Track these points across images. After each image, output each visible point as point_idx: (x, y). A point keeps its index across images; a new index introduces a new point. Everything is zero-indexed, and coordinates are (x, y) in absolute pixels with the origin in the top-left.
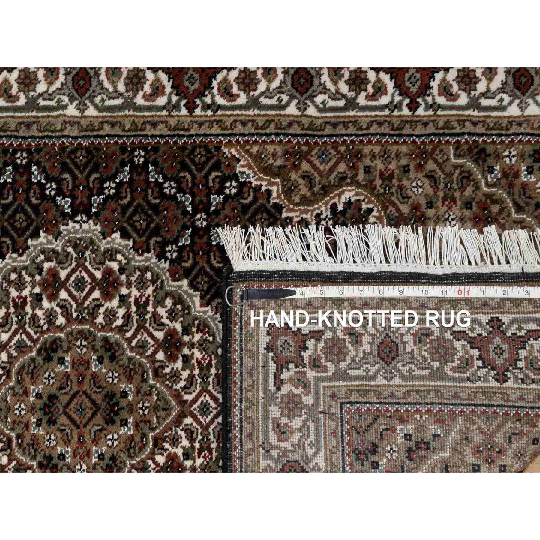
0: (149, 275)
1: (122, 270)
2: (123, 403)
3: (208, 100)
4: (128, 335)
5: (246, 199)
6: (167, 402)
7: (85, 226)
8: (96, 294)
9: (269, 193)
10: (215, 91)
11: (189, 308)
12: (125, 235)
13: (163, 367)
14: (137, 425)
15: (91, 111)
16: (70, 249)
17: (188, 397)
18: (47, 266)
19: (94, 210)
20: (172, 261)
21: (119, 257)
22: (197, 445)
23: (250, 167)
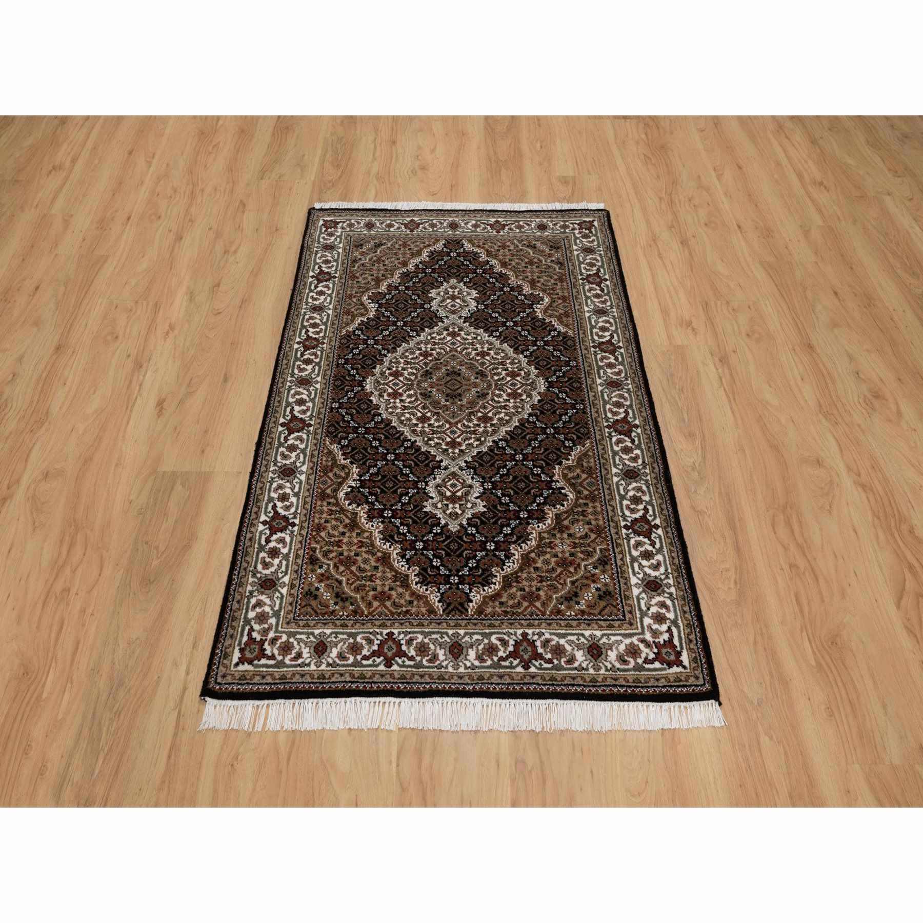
0: (520, 410)
1: (522, 400)
2: (457, 400)
3: (613, 434)
4: (490, 402)
6: (457, 417)
7: (543, 386)
8: (509, 391)
9: (568, 460)
10: (619, 437)
11: (504, 425)
12: (539, 401)
13: (474, 415)
14: (445, 406)
15: (600, 388)
16: (531, 381)
17: (459, 426)
18: (523, 373)
19: (551, 389)
20: (528, 419)
21: (528, 399)
22: (435, 429)
23: (580, 452)
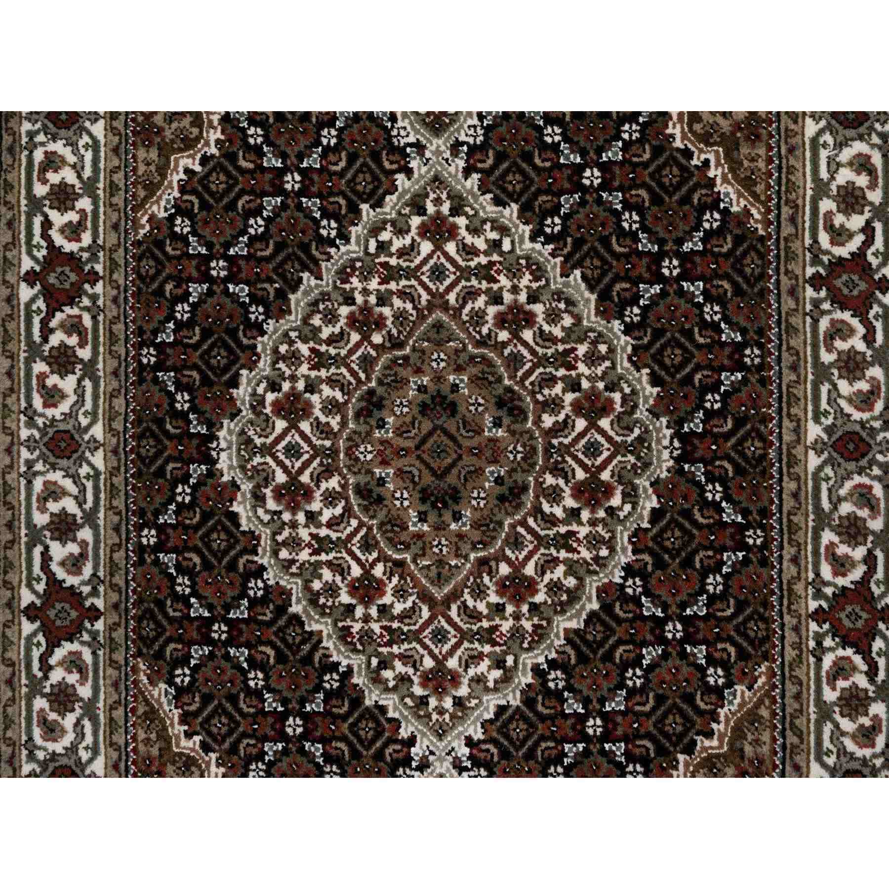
0: (604, 552)
1: (611, 511)
2: (447, 516)
3: (828, 642)
4: (531, 521)
5: (702, 700)
6: (447, 580)
7: (666, 454)
8: (580, 475)
9: (709, 734)
10: (840, 652)
11: (563, 612)
12: (656, 515)
13: (490, 573)
14: (419, 536)
15: (813, 461)
16: (637, 432)
17: (453, 612)
18: (617, 397)
19: (686, 467)
20: (622, 587)
21: (628, 507)
22: (395, 625)
23: (741, 706)
